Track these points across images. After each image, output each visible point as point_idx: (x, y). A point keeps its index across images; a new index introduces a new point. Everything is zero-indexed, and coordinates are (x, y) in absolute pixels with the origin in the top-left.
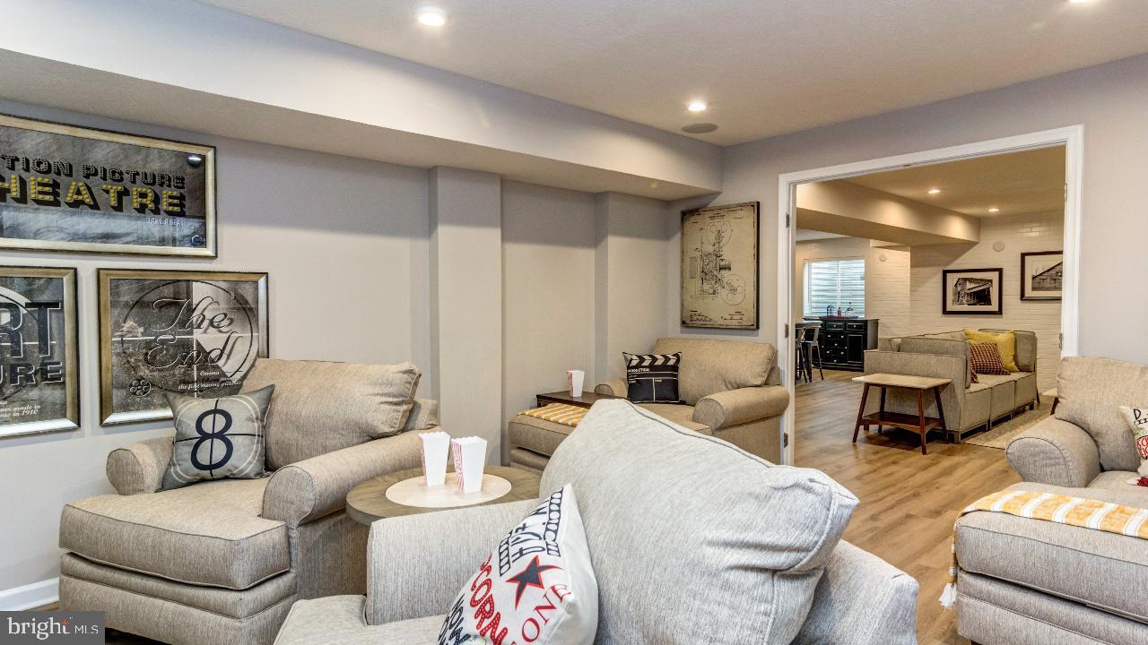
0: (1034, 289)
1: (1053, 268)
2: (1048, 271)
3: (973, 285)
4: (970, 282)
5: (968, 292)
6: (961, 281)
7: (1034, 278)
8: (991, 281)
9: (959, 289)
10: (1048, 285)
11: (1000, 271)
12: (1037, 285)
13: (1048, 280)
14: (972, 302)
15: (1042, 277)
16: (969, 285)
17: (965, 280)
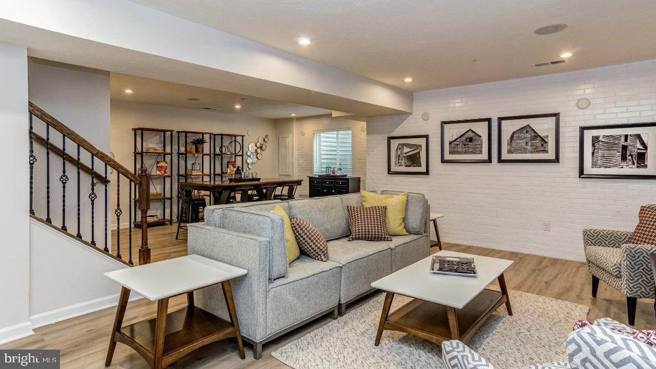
0: (451, 153)
1: (463, 135)
2: (460, 137)
3: (409, 150)
4: (407, 147)
5: (405, 155)
6: (400, 147)
7: (450, 143)
8: (420, 146)
9: (399, 152)
10: (460, 150)
11: (427, 137)
12: (452, 150)
13: (460, 146)
14: (408, 164)
15: (456, 143)
16: (406, 150)
17: (403, 145)
